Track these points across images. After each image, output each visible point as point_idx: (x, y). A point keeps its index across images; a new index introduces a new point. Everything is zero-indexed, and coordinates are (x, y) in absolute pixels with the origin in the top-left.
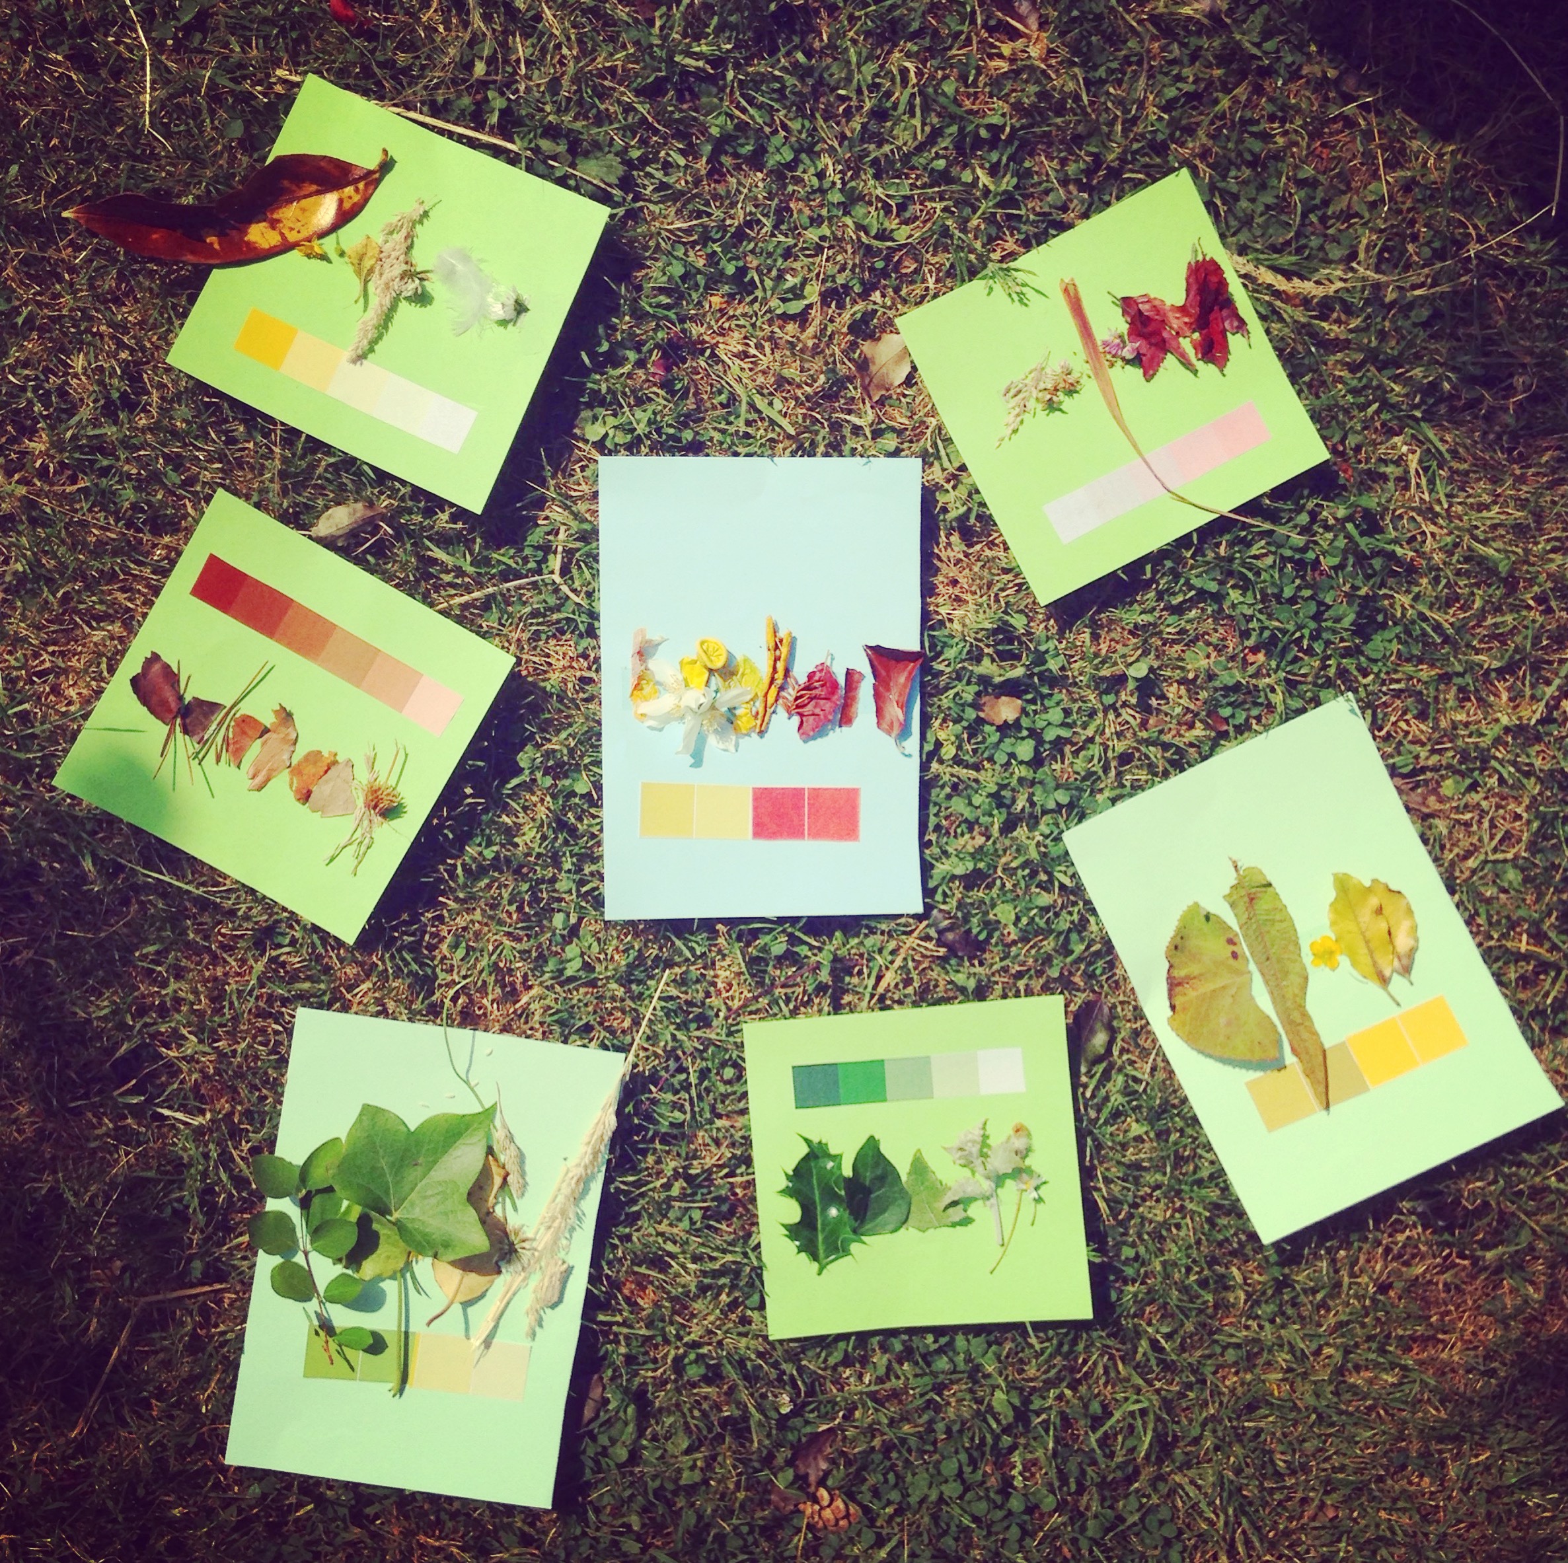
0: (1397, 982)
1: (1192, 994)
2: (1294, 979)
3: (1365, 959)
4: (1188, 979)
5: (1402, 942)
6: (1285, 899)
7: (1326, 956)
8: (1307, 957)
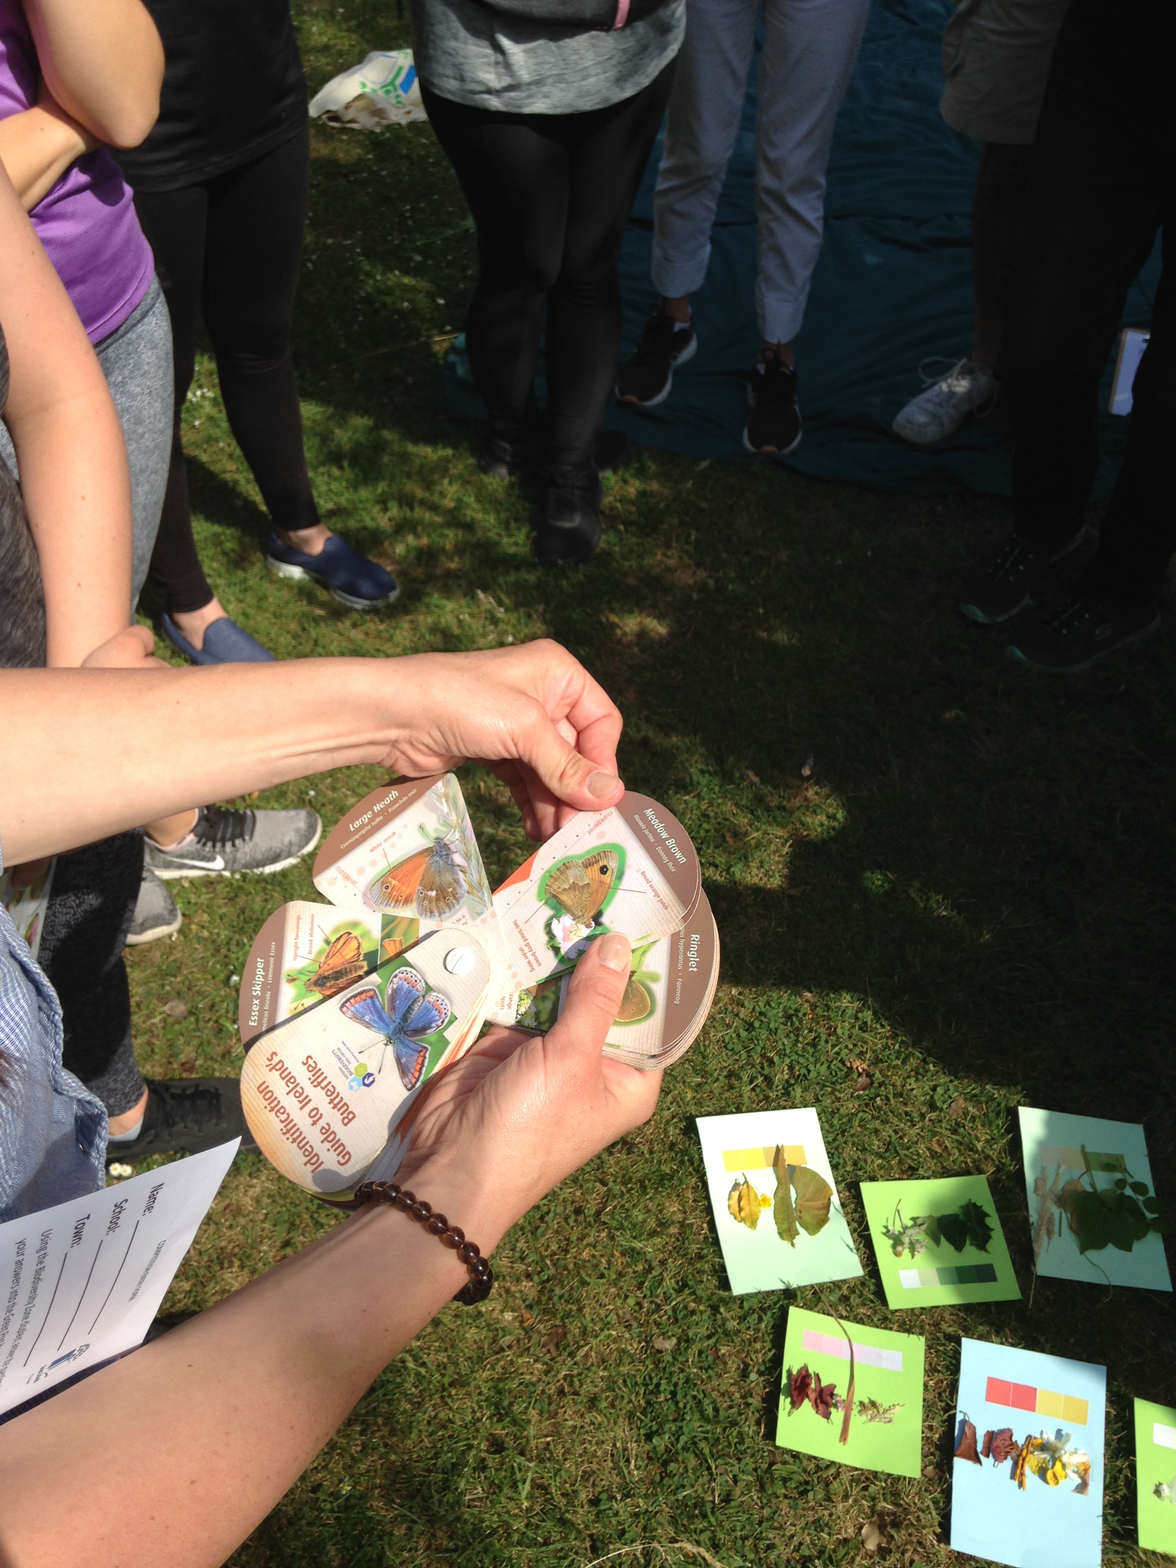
0: (742, 1181)
1: (819, 1203)
2: (779, 1195)
3: (752, 1194)
4: (820, 1209)
5: (736, 1194)
6: (775, 1227)
7: (765, 1200)
8: (773, 1202)
